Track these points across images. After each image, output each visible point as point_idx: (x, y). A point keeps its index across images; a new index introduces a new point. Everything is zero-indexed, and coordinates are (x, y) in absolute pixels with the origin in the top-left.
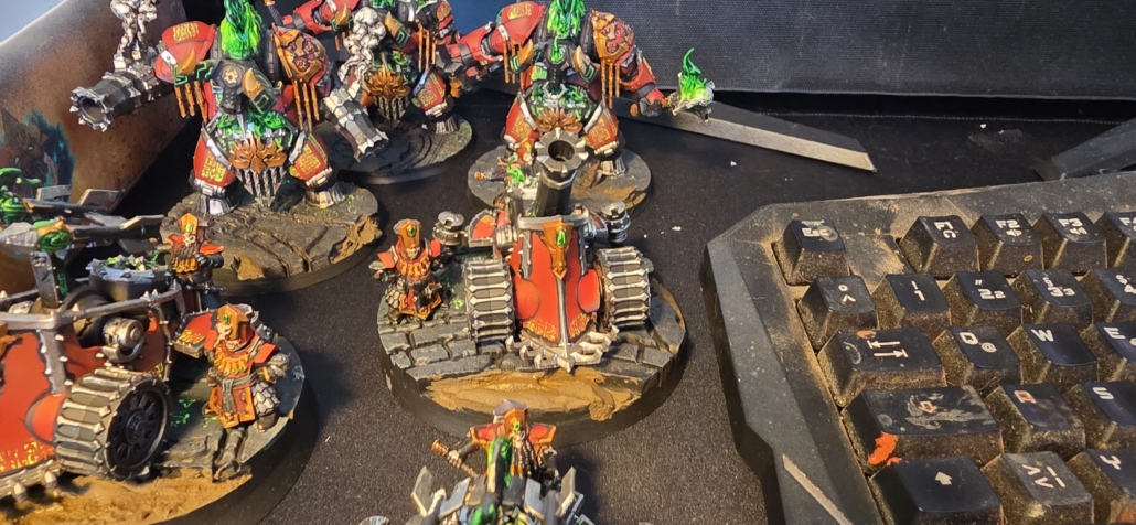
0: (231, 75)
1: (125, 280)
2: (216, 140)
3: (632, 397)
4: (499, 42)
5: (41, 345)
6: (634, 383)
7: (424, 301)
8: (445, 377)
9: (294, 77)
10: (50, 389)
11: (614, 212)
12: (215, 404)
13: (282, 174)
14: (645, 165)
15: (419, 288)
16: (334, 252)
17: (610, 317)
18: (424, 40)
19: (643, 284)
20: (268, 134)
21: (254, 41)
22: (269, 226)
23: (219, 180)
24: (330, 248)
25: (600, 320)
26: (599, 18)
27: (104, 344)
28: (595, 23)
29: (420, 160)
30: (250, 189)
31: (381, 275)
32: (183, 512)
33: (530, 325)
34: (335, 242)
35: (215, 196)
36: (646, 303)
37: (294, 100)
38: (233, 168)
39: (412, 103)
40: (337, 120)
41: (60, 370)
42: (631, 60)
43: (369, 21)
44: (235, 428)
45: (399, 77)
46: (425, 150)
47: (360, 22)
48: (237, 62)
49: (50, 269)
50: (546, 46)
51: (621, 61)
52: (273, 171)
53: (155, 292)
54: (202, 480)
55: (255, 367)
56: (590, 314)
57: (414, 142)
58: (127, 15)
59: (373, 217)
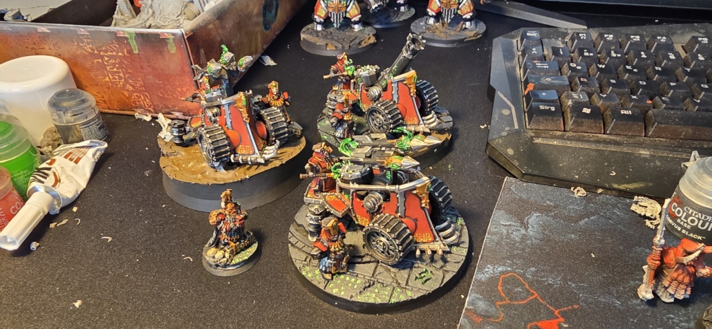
13: (344, 15)
14: (484, 25)
16: (359, 44)
23: (323, 16)
29: (393, 20)
34: (360, 41)
35: (320, 23)
38: (328, 12)
46: (395, 17)
52: (341, 13)
57: (391, 14)
59: (374, 35)
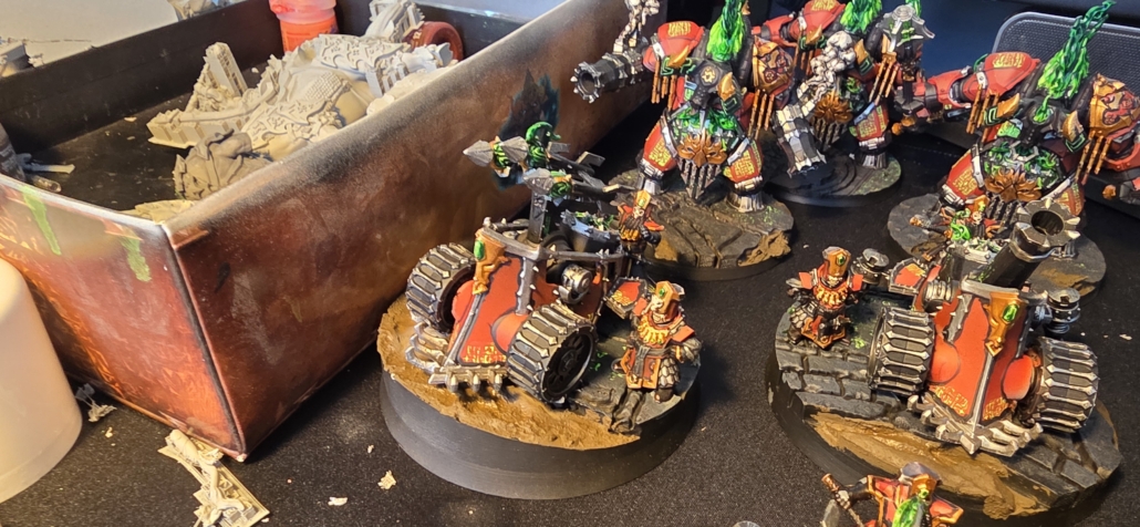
0: (709, 75)
1: (588, 234)
2: (671, 128)
3: (1037, 506)
4: (973, 88)
5: (522, 270)
6: (1045, 492)
7: (829, 331)
8: (833, 412)
9: (759, 87)
10: (516, 308)
11: (1064, 299)
12: (626, 364)
13: (717, 172)
14: (1100, 254)
15: (828, 317)
16: (743, 257)
17: (1035, 412)
18: (884, 72)
19: (1090, 390)
20: (719, 133)
21: (737, 48)
22: (690, 216)
23: (662, 164)
24: (741, 252)
25: (1021, 411)
26: (1103, 84)
27: (562, 284)
28: (1096, 89)
29: (841, 189)
30: (685, 178)
31: (795, 292)
32: (582, 447)
33: (939, 391)
34: (747, 247)
35: (653, 178)
36: (1086, 411)
37: (752, 106)
38: (678, 157)
39: (848, 131)
40: (783, 134)
41: (528, 296)
42: (1128, 136)
43: (843, 44)
44: (636, 390)
45: (845, 104)
46: (848, 180)
47: (833, 45)
48: (717, 64)
49: (544, 210)
50: (1032, 104)
51: (1115, 136)
52: (711, 167)
53: (607, 251)
54: (600, 425)
55: (671, 343)
56: (1009, 401)
57: (838, 169)
58: (636, 7)
59: (785, 232)
